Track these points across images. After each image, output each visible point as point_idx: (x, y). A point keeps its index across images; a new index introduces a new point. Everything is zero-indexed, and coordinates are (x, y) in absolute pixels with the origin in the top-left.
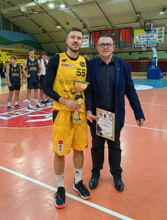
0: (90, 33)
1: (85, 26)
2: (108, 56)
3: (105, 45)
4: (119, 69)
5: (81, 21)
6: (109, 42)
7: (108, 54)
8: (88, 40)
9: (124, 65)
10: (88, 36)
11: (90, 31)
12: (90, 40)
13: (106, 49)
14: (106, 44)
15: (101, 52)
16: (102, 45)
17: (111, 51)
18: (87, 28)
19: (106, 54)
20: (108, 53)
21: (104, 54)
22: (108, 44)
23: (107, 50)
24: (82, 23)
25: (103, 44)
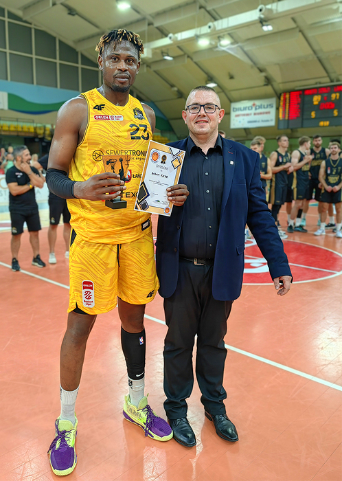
0: (279, 96)
1: (268, 81)
2: (207, 133)
3: (201, 106)
4: (232, 163)
5: (261, 71)
6: (210, 101)
7: (207, 128)
8: (273, 111)
9: (244, 154)
10: (273, 101)
11: (279, 92)
12: (277, 109)
13: (204, 116)
14: (203, 106)
15: (193, 124)
16: (195, 108)
17: (214, 120)
18: (272, 86)
19: (202, 127)
20: (208, 125)
21: (197, 128)
22: (208, 106)
23: (205, 119)
24: (264, 74)
25: (197, 104)
